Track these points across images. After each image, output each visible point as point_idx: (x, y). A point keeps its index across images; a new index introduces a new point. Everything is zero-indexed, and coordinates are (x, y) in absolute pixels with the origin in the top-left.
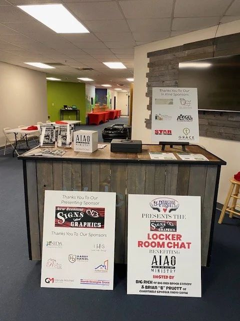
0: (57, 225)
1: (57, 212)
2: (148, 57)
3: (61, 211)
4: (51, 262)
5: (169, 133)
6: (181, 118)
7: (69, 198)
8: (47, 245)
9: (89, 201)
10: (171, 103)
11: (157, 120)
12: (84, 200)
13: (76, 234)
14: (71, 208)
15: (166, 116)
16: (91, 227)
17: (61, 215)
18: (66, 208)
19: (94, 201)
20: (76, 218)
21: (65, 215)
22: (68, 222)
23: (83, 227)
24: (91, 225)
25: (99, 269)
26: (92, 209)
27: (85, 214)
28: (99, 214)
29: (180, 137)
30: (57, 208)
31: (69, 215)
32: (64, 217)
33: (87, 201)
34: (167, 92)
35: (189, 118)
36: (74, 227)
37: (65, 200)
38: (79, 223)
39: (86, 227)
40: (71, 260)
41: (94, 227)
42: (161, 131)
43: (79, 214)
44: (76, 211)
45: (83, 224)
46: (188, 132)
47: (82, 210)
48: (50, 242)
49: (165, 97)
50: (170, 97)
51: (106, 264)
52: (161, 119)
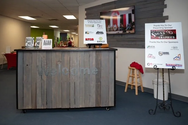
0: (152, 38)
1: (151, 32)
2: (85, 11)
3: (154, 32)
4: (150, 55)
5: (93, 39)
6: (98, 33)
7: (157, 26)
8: (147, 48)
9: (167, 27)
10: (93, 26)
11: (86, 34)
12: (165, 26)
13: (162, 42)
14: (158, 30)
15: (91, 32)
16: (169, 39)
17: (153, 34)
18: (156, 30)
19: (169, 27)
20: (161, 35)
21: (156, 34)
22: (157, 37)
23: (165, 39)
24: (169, 37)
25: (176, 58)
26: (169, 30)
27: (165, 32)
28: (173, 33)
29: (98, 41)
30: (151, 30)
31: (157, 34)
32: (155, 34)
33: (166, 27)
34: (91, 22)
35: (102, 33)
36: (161, 39)
37: (155, 27)
38: (163, 37)
39: (167, 38)
40: (160, 55)
41: (171, 39)
42: (88, 39)
43: (163, 33)
44: (161, 32)
45: (165, 37)
46: (101, 39)
47: (164, 31)
48: (149, 46)
49: (90, 24)
50: (92, 24)
51: (179, 56)
52: (88, 33)
